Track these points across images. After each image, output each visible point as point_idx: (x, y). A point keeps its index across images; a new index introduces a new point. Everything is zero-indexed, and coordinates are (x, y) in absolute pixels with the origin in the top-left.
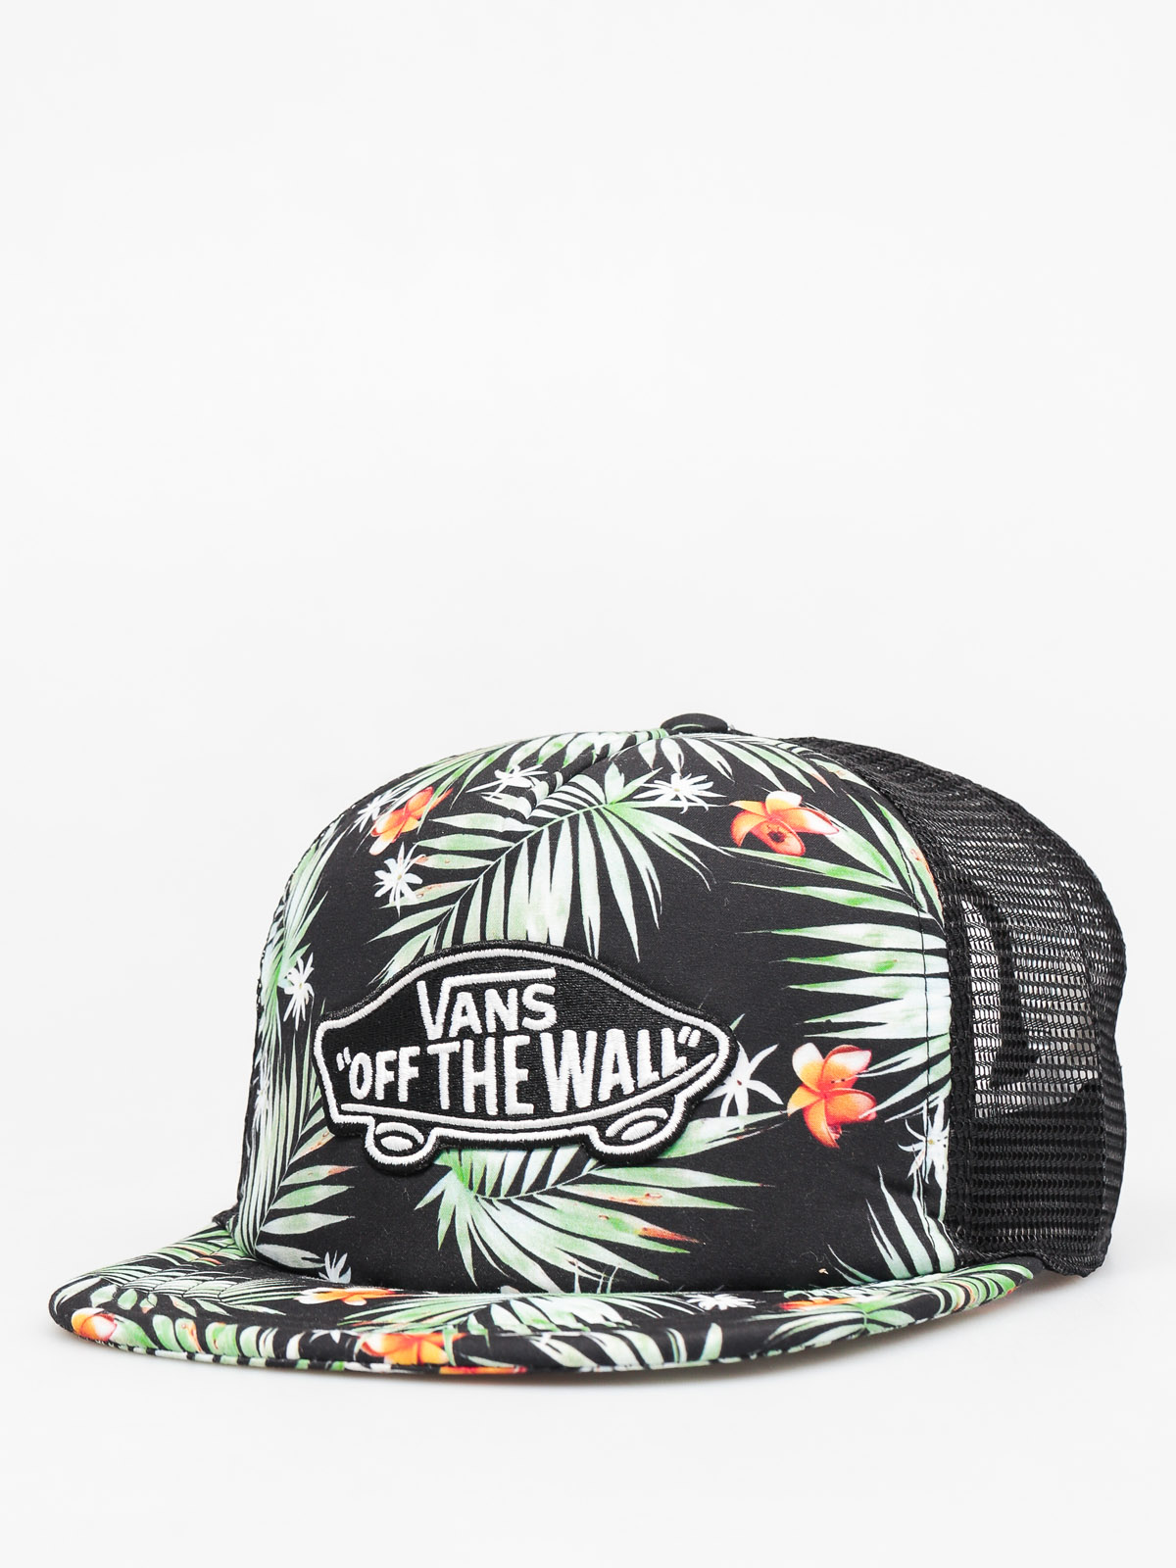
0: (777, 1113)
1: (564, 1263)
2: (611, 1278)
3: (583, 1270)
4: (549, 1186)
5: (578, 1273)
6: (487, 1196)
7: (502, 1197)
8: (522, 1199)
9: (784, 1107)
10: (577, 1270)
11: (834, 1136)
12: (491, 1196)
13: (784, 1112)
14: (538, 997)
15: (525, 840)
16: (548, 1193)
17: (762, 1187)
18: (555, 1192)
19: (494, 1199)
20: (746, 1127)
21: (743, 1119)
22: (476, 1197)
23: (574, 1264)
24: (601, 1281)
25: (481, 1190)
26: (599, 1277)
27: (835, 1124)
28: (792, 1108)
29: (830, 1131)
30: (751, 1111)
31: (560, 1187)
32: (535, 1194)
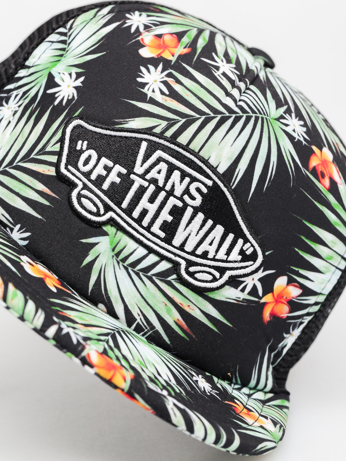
0: (256, 299)
1: (135, 312)
2: (151, 332)
3: (142, 321)
4: (149, 274)
5: (138, 320)
6: (118, 259)
7: (125, 264)
8: (134, 272)
9: (261, 298)
10: (139, 319)
11: (268, 319)
12: (120, 260)
13: (260, 300)
14: (198, 190)
15: (234, 116)
16: (147, 277)
17: (232, 328)
18: (150, 279)
19: (121, 263)
20: (243, 299)
21: (244, 296)
22: (113, 256)
23: (139, 316)
24: (146, 330)
25: (118, 255)
26: (146, 328)
27: (273, 315)
28: (263, 301)
29: (269, 316)
30: (250, 294)
31: (154, 278)
32: (141, 273)
